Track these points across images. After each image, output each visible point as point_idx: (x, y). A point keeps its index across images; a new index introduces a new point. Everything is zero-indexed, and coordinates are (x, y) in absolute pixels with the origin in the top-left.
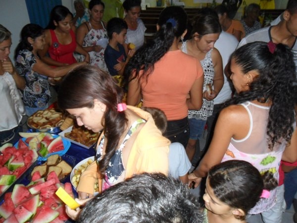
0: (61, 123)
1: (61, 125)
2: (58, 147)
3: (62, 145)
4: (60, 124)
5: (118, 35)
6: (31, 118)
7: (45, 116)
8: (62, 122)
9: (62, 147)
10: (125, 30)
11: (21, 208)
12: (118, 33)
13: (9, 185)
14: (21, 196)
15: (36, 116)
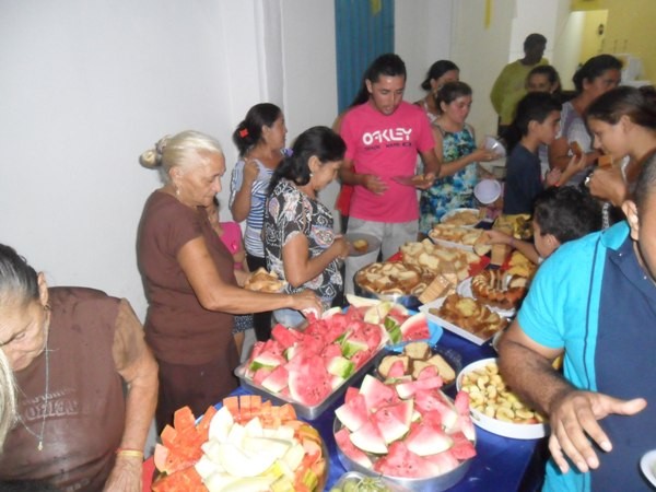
0: (420, 290)
1: (420, 293)
2: (418, 331)
3: (425, 329)
4: (417, 291)
5: (539, 126)
6: (362, 273)
7: (388, 273)
8: (421, 287)
9: (427, 332)
10: (555, 112)
11: (386, 414)
12: (541, 121)
13: (344, 377)
14: (377, 397)
15: (370, 271)
